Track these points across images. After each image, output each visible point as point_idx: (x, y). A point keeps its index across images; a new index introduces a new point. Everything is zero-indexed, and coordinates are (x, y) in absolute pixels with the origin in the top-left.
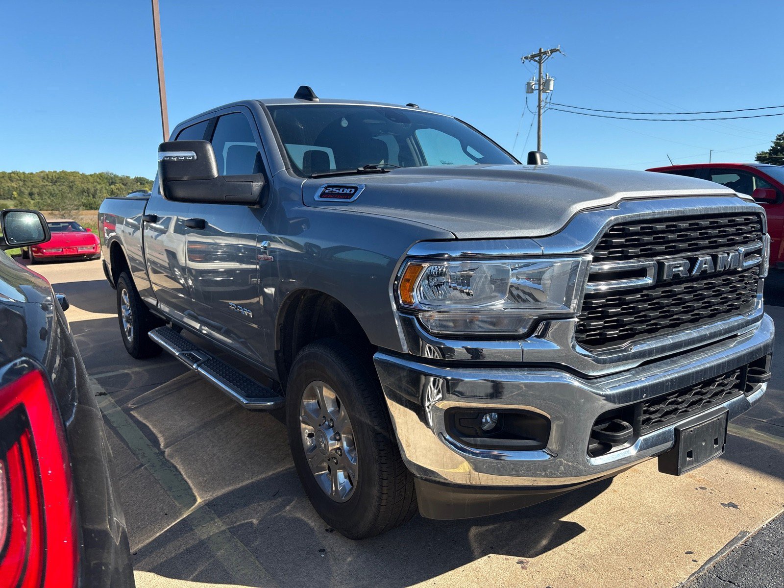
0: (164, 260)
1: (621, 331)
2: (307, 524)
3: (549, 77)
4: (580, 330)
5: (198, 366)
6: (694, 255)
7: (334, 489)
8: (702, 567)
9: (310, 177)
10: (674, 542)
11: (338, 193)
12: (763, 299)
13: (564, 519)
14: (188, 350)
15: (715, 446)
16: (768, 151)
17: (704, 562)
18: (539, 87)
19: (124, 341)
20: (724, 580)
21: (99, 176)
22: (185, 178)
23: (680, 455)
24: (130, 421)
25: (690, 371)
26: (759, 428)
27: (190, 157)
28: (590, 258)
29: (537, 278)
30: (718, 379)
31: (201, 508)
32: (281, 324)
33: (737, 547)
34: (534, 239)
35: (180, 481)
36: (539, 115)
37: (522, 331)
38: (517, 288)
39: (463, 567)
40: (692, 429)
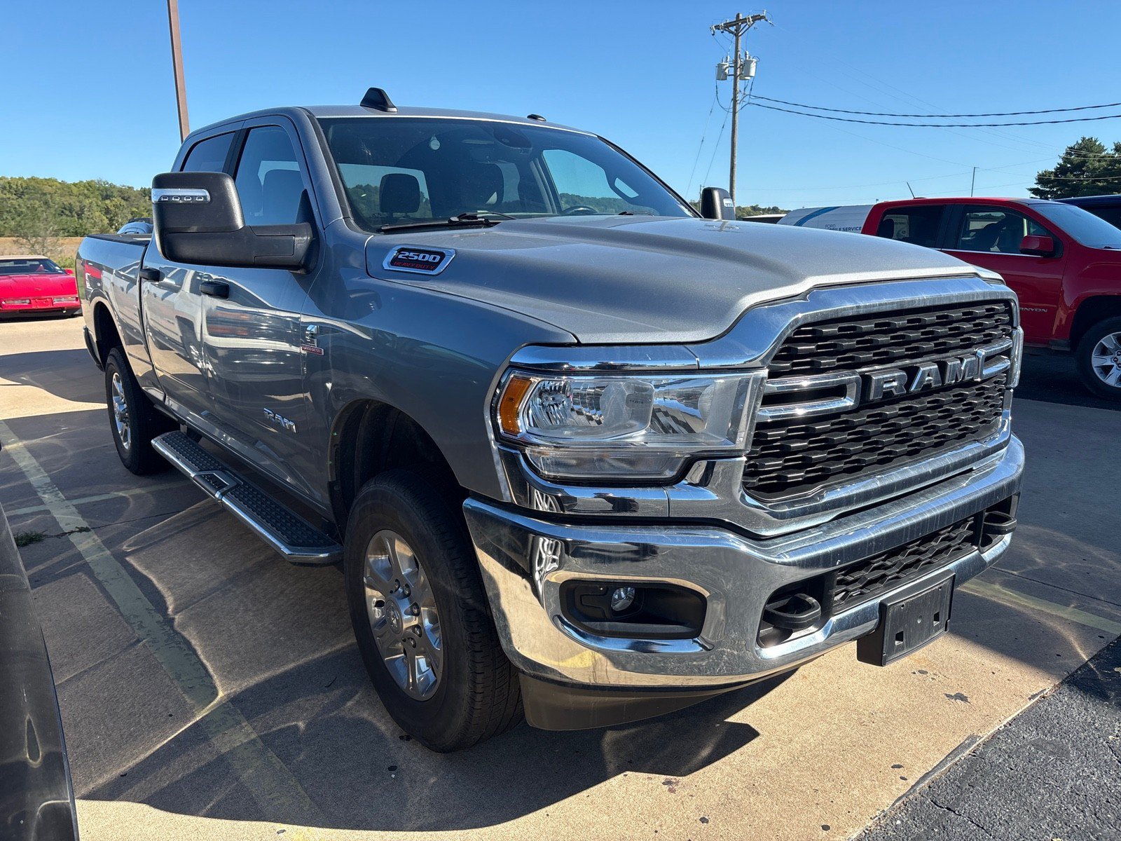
0: (175, 332)
1: (808, 472)
2: (376, 729)
3: (749, 57)
4: (751, 472)
5: (223, 494)
6: (914, 363)
7: (411, 681)
8: (913, 787)
9: (379, 231)
10: (878, 751)
11: (417, 260)
12: (1010, 418)
13: (732, 719)
14: (209, 470)
15: (935, 623)
16: (1054, 171)
17: (917, 780)
18: (735, 72)
19: (117, 446)
20: (940, 807)
21: (87, 185)
22: (194, 229)
23: (886, 638)
24: (124, 572)
25: (904, 525)
26: (1006, 584)
27: (200, 197)
28: (764, 373)
29: (691, 398)
30: (942, 532)
31: (222, 706)
32: (337, 445)
33: (963, 759)
34: (687, 346)
35: (194, 665)
36: (734, 113)
37: (669, 474)
38: (666, 414)
39: (588, 790)
40: (903, 603)
